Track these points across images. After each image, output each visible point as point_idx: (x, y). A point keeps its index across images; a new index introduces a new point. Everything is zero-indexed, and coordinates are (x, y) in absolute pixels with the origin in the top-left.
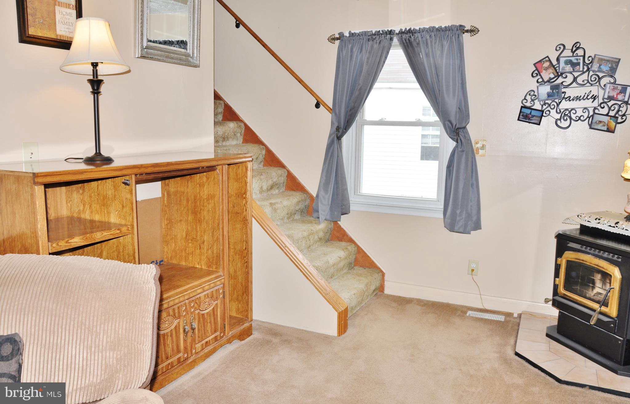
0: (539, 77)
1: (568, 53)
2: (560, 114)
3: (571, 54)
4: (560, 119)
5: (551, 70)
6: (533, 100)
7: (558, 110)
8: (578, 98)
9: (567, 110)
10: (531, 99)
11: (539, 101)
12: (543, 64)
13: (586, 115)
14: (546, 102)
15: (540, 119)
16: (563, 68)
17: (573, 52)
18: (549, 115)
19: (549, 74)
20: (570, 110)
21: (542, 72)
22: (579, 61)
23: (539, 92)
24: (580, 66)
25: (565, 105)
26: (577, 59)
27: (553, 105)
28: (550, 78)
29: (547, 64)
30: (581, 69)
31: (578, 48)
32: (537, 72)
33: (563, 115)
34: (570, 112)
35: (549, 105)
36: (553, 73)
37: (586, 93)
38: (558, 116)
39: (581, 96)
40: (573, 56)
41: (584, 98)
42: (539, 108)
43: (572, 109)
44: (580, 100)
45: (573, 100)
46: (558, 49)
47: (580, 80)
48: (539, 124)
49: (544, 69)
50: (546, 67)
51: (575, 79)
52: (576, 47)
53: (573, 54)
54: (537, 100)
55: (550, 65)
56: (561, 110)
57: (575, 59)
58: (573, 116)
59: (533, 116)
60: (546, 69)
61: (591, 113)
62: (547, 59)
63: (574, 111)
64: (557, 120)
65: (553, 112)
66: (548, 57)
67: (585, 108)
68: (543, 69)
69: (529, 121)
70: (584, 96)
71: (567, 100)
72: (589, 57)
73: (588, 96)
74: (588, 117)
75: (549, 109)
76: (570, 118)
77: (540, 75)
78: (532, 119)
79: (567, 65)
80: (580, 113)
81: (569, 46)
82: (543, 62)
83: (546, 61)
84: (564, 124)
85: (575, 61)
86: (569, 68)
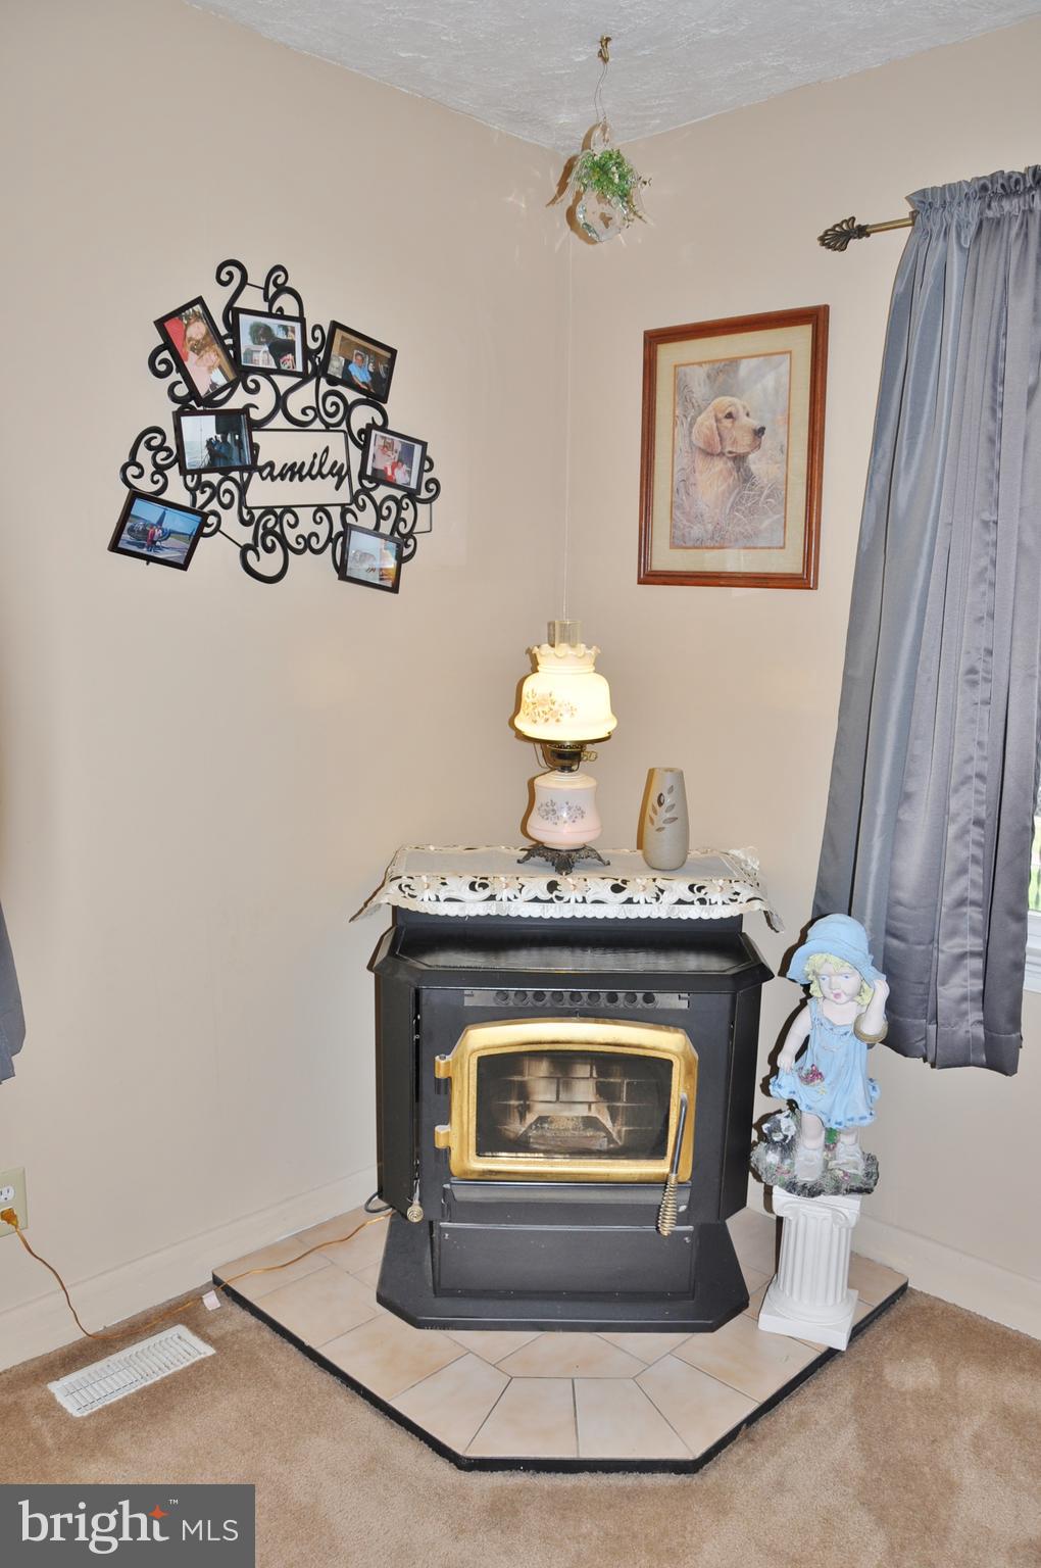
0: (175, 376)
1: (252, 299)
2: (252, 527)
3: (264, 307)
4: (253, 548)
5: (214, 356)
6: (160, 469)
7: (245, 511)
8: (293, 472)
9: (269, 510)
10: (155, 464)
11: (184, 472)
12: (187, 325)
13: (323, 530)
14: (205, 477)
15: (188, 546)
16: (250, 353)
17: (271, 301)
18: (217, 529)
19: (210, 369)
20: (278, 511)
21: (187, 360)
22: (290, 336)
23: (186, 438)
24: (294, 354)
25: (262, 492)
26: (285, 328)
27: (227, 491)
28: (213, 385)
29: (198, 330)
30: (299, 368)
31: (282, 289)
32: (168, 357)
33: (261, 531)
34: (279, 519)
35: (215, 493)
36: (220, 367)
37: (315, 456)
38: (245, 535)
39: (303, 464)
40: (269, 315)
41: (314, 472)
42: (184, 499)
43: (288, 509)
44: (301, 479)
45: (282, 476)
46: (224, 277)
47: (295, 404)
48: (184, 567)
49: (193, 349)
50: (198, 341)
51: (281, 402)
52: (278, 284)
53: (270, 307)
54: (176, 467)
55: (207, 334)
56: (254, 511)
57: (280, 326)
58: (291, 535)
59: (167, 534)
60: (198, 349)
61: (338, 527)
62: (198, 308)
63: (289, 517)
64: (245, 549)
65: (230, 518)
66: (199, 301)
67: (321, 508)
68: (189, 346)
69: (152, 554)
70: (313, 464)
71: (265, 474)
72: (317, 327)
73: (322, 465)
74: (329, 539)
75: (214, 505)
76: (286, 546)
77: (182, 369)
78: (164, 544)
79: (260, 343)
80: (306, 526)
81: (257, 276)
82: (187, 318)
83: (197, 317)
84: (269, 564)
85: (281, 335)
86: (266, 355)
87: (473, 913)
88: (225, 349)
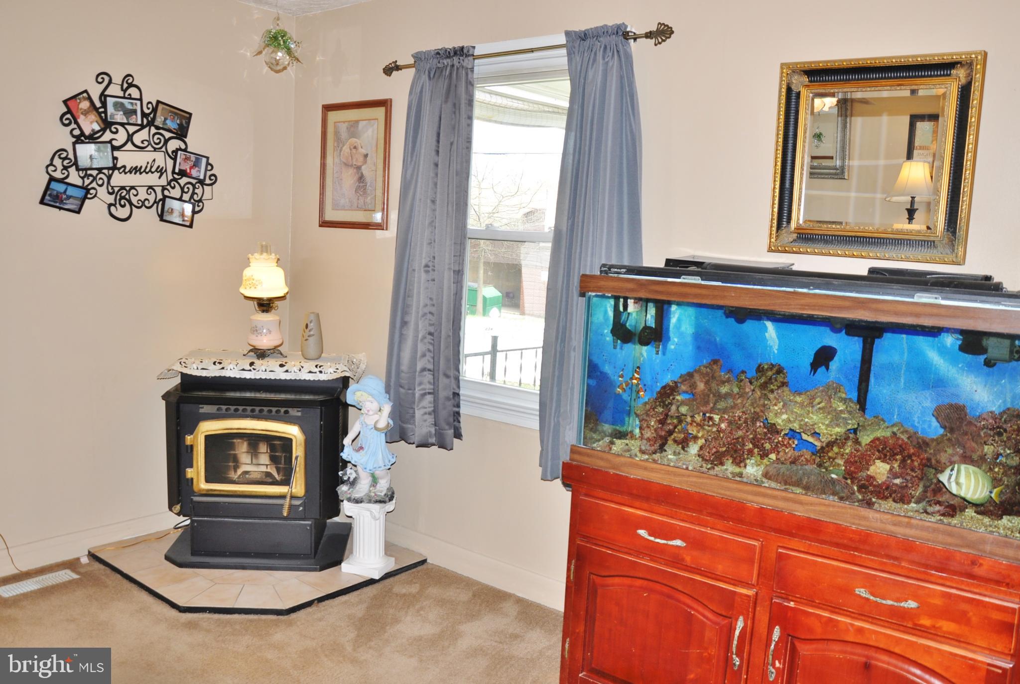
0: (73, 126)
1: (115, 90)
2: (114, 195)
3: (121, 94)
4: (115, 205)
5: (93, 116)
6: (65, 168)
7: (110, 188)
8: (136, 170)
9: (123, 188)
10: (63, 166)
11: (78, 169)
12: (80, 103)
13: (152, 198)
14: (89, 172)
15: (80, 203)
16: (112, 116)
17: (125, 91)
18: (95, 196)
19: (92, 123)
20: (128, 188)
21: (79, 118)
22: (135, 107)
23: (78, 154)
24: (136, 115)
25: (118, 179)
26: (132, 103)
27: (101, 178)
28: (93, 130)
29: (85, 105)
30: (139, 122)
31: (131, 85)
32: (69, 115)
33: (118, 197)
34: (128, 192)
35: (95, 179)
36: (97, 122)
37: (148, 163)
38: (111, 199)
39: (141, 167)
40: (124, 98)
41: (147, 170)
42: (79, 182)
43: (132, 188)
44: (141, 173)
45: (130, 172)
46: (100, 80)
47: (137, 139)
48: (78, 212)
49: (82, 114)
50: (85, 110)
51: (130, 138)
52: (128, 83)
53: (124, 94)
54: (74, 167)
55: (90, 107)
56: (115, 188)
57: (129, 103)
58: (134, 200)
59: (69, 197)
60: (86, 113)
61: (160, 196)
62: (85, 95)
63: (133, 192)
64: (110, 205)
65: (102, 192)
66: (86, 91)
67: (150, 187)
68: (80, 112)
69: (61, 206)
70: (146, 167)
71: (121, 171)
72: (149, 103)
73: (151, 167)
74: (155, 202)
75: (94, 185)
76: (131, 204)
77: (76, 123)
78: (67, 202)
79: (119, 111)
80: (143, 195)
81: (117, 79)
82: (79, 99)
83: (84, 99)
84: (122, 213)
85: (129, 107)
86: (121, 116)
87: (213, 375)
88: (99, 114)
